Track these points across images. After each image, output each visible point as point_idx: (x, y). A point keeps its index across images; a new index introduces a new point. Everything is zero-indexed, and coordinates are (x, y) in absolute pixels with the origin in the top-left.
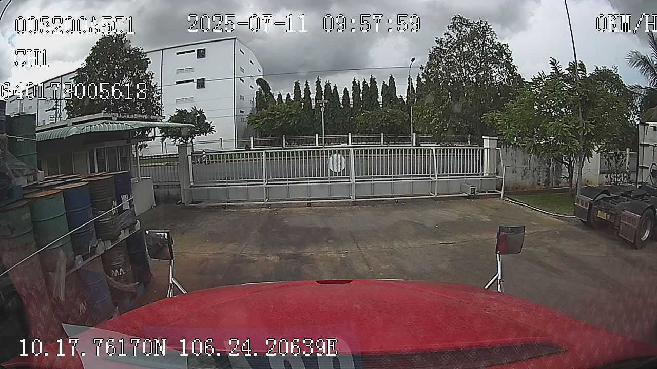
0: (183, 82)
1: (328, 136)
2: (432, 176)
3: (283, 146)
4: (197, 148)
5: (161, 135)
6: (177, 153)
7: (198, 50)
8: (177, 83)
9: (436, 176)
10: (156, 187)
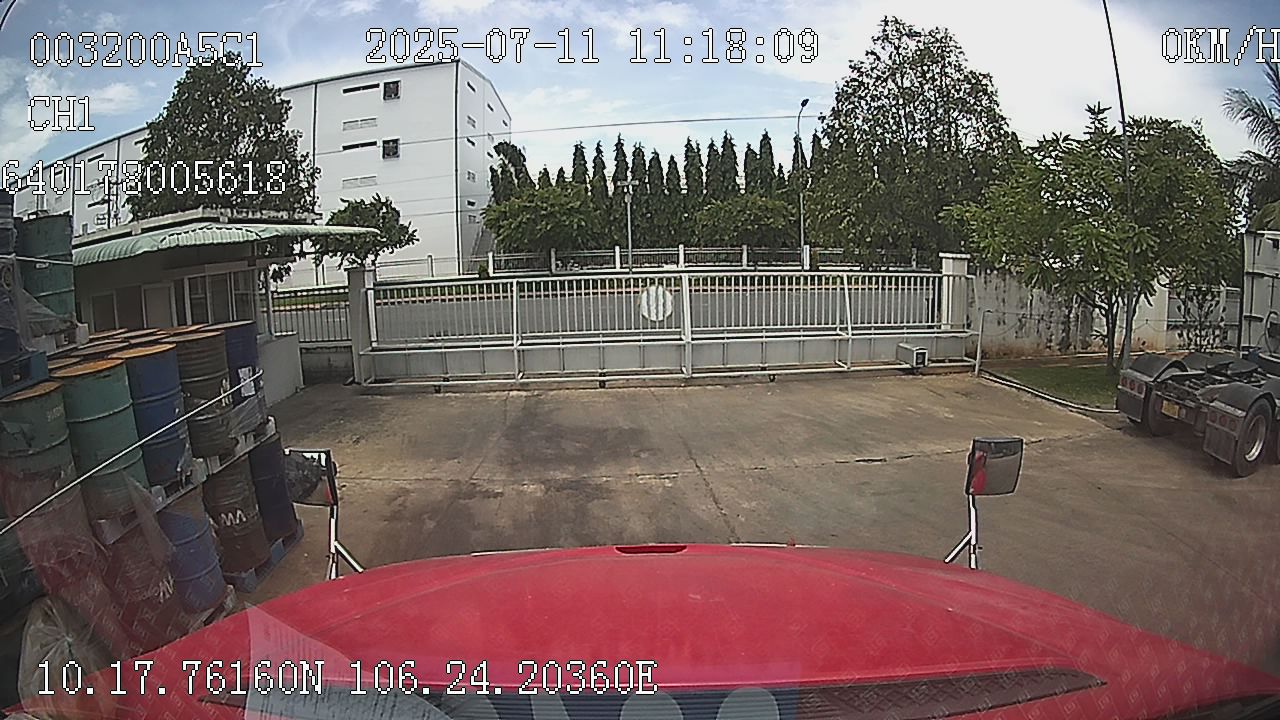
0: (356, 146)
1: (638, 252)
2: (841, 329)
3: (551, 271)
4: (383, 275)
5: (313, 250)
6: (346, 284)
7: (385, 84)
8: (345, 148)
9: (850, 328)
10: (304, 351)
